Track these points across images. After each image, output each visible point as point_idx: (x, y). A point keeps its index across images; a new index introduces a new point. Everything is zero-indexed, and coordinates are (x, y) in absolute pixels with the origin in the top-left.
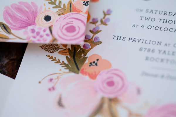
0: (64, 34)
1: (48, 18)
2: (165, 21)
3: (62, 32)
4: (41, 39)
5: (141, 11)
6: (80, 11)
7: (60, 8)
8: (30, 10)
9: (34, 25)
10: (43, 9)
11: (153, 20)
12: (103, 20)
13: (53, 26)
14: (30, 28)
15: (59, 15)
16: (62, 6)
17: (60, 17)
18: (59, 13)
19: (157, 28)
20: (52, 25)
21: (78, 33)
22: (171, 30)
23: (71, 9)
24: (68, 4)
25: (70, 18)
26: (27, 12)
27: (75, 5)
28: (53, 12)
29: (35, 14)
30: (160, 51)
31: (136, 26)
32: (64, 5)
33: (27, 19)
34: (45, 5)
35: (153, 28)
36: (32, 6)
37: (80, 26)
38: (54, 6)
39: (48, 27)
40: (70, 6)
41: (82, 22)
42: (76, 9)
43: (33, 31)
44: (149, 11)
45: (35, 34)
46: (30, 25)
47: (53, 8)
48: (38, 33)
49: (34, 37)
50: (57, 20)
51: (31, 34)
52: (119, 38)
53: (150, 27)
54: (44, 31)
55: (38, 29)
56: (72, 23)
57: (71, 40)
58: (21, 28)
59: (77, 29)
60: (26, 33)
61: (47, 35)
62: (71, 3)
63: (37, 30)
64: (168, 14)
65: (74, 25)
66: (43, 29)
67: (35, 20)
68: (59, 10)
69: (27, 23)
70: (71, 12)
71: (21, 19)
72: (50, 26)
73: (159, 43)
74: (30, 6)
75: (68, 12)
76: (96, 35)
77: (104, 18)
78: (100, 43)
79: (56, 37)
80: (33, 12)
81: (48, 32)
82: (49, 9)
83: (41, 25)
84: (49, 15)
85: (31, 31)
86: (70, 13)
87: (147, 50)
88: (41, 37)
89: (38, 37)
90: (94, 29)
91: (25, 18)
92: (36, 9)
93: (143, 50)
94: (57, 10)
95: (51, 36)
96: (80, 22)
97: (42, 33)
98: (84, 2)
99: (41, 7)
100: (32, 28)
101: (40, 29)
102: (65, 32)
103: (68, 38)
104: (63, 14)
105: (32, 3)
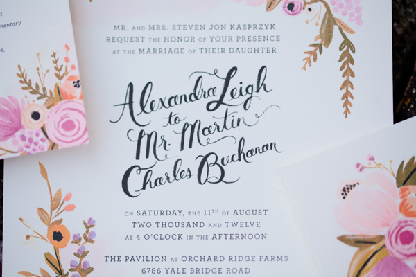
0: (62, 135)
1: (36, 116)
2: (164, 225)
3: (59, 132)
4: (37, 147)
5: (131, 214)
6: (72, 98)
7: (46, 98)
8: (10, 109)
9: (21, 130)
10: (27, 104)
11: (149, 225)
12: (87, 235)
13: (46, 126)
14: (18, 134)
15: (49, 107)
16: (48, 95)
17: (50, 110)
18: (48, 105)
19: (156, 237)
20: (44, 125)
21: (79, 128)
22: (174, 237)
23: (61, 96)
24: (55, 90)
25: (63, 110)
26: (7, 112)
27: (64, 90)
28: (39, 105)
29: (18, 113)
30: (167, 270)
31: (130, 238)
32: (50, 91)
33: (11, 122)
34: (26, 97)
35: (152, 238)
36: (11, 102)
37: (79, 120)
38: (38, 96)
39: (40, 128)
40: (59, 92)
41: (80, 112)
42: (67, 95)
43: (23, 138)
44: (141, 213)
45: (27, 142)
46: (17, 130)
47: (38, 98)
48: (31, 140)
49: (28, 147)
50: (48, 116)
51: (22, 144)
52: (113, 259)
53: (147, 237)
54: (37, 135)
55: (28, 133)
56: (68, 117)
57: (73, 141)
58: (7, 136)
59: (76, 123)
60: (15, 142)
61: (43, 140)
62: (58, 88)
63: (27, 136)
64: (165, 213)
65: (71, 118)
66: (35, 133)
67: (20, 121)
68: (47, 100)
69: (12, 128)
70: (61, 100)
71: (3, 124)
72: (42, 126)
73: (164, 259)
74: (8, 102)
75: (58, 102)
76: (84, 259)
77: (87, 232)
78: (92, 269)
79: (55, 140)
80: (15, 110)
81: (42, 135)
82: (34, 101)
83: (31, 127)
84: (36, 111)
85: (21, 139)
86: (61, 102)
87: (151, 270)
88: (36, 144)
89: (32, 146)
90: (79, 250)
91: (7, 121)
92: (17, 105)
93: (147, 271)
94: (43, 101)
95: (47, 140)
96: (77, 112)
97: (35, 139)
98: (74, 82)
99: (23, 101)
100: (21, 134)
101: (31, 133)
102: (62, 131)
103: (70, 139)
104: (52, 105)
105: (9, 97)
